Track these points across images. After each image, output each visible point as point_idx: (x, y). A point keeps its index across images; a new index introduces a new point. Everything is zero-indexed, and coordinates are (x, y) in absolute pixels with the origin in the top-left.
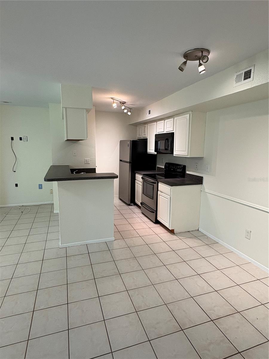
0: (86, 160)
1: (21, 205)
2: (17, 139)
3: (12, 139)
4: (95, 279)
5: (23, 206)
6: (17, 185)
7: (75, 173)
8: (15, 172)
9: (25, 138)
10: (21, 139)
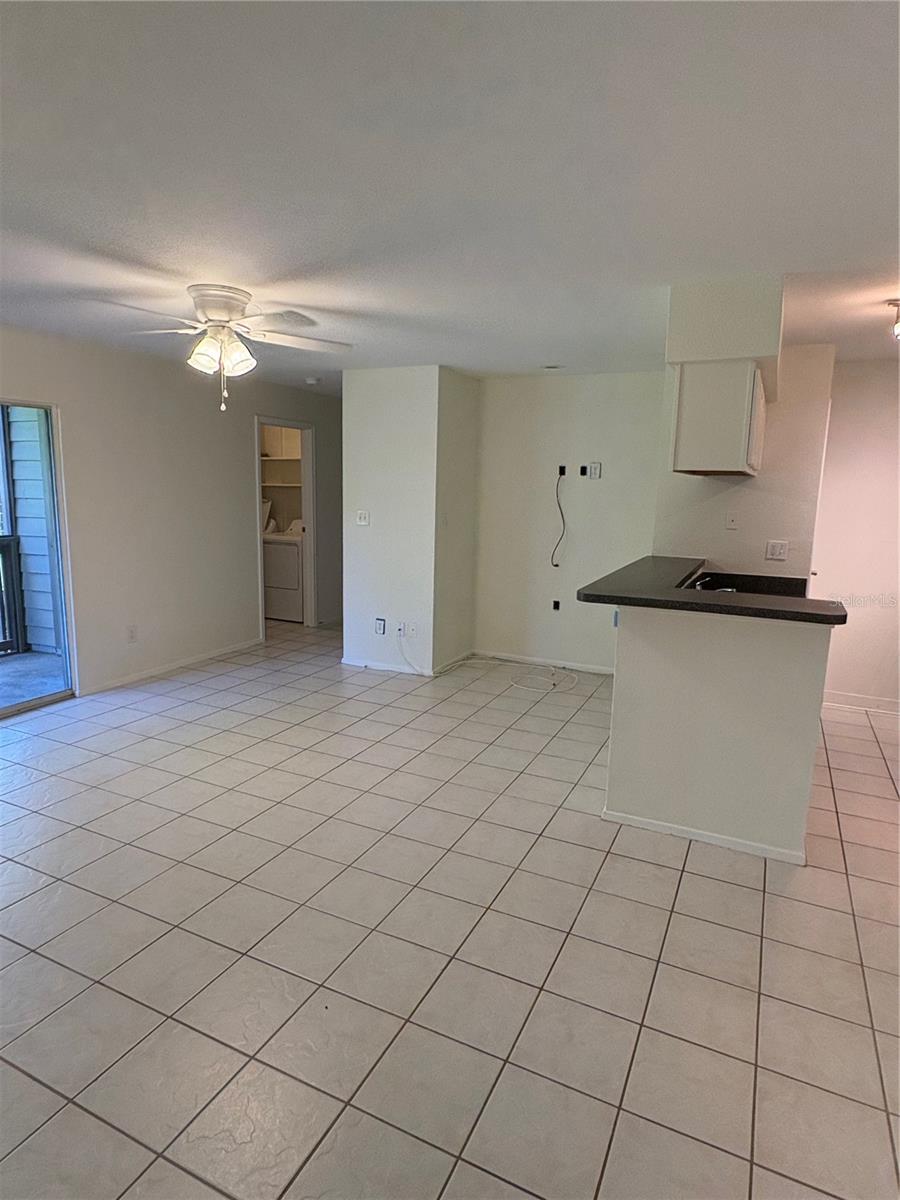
0: (773, 547)
1: (561, 664)
2: (573, 471)
3: (562, 471)
4: (658, 962)
5: (564, 668)
6: (556, 605)
7: (698, 588)
8: (557, 566)
9: (595, 469)
10: (584, 471)
